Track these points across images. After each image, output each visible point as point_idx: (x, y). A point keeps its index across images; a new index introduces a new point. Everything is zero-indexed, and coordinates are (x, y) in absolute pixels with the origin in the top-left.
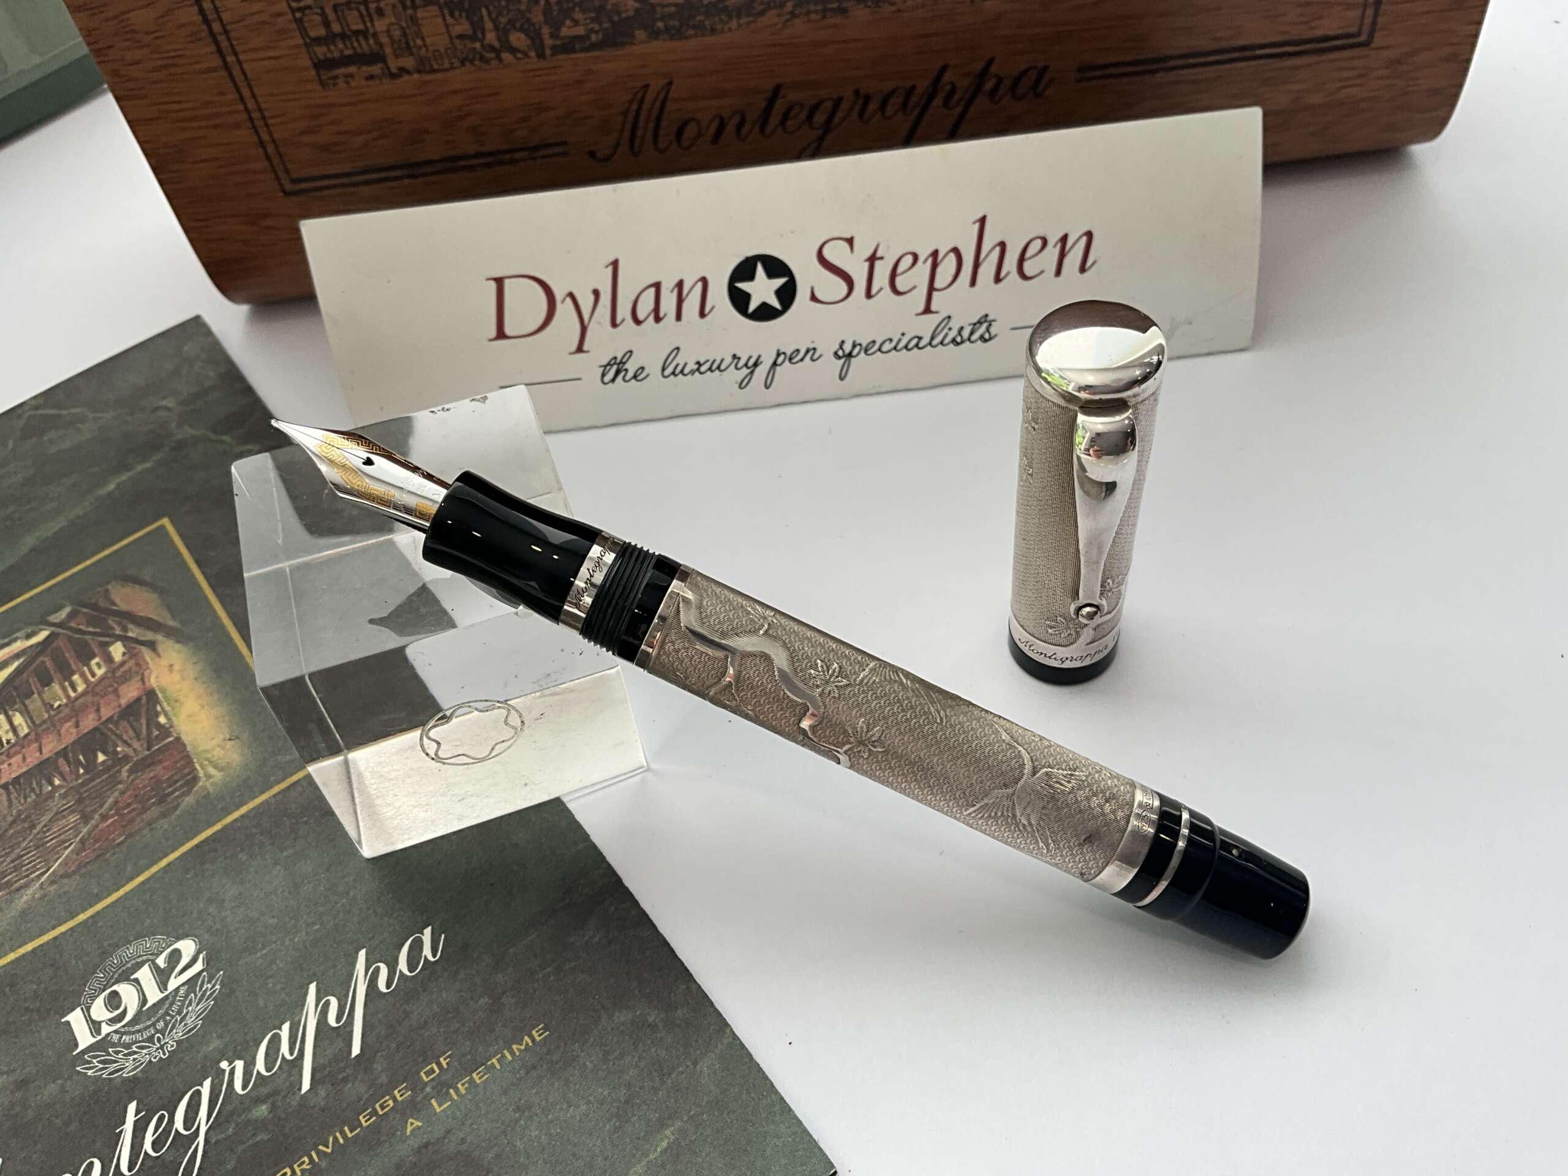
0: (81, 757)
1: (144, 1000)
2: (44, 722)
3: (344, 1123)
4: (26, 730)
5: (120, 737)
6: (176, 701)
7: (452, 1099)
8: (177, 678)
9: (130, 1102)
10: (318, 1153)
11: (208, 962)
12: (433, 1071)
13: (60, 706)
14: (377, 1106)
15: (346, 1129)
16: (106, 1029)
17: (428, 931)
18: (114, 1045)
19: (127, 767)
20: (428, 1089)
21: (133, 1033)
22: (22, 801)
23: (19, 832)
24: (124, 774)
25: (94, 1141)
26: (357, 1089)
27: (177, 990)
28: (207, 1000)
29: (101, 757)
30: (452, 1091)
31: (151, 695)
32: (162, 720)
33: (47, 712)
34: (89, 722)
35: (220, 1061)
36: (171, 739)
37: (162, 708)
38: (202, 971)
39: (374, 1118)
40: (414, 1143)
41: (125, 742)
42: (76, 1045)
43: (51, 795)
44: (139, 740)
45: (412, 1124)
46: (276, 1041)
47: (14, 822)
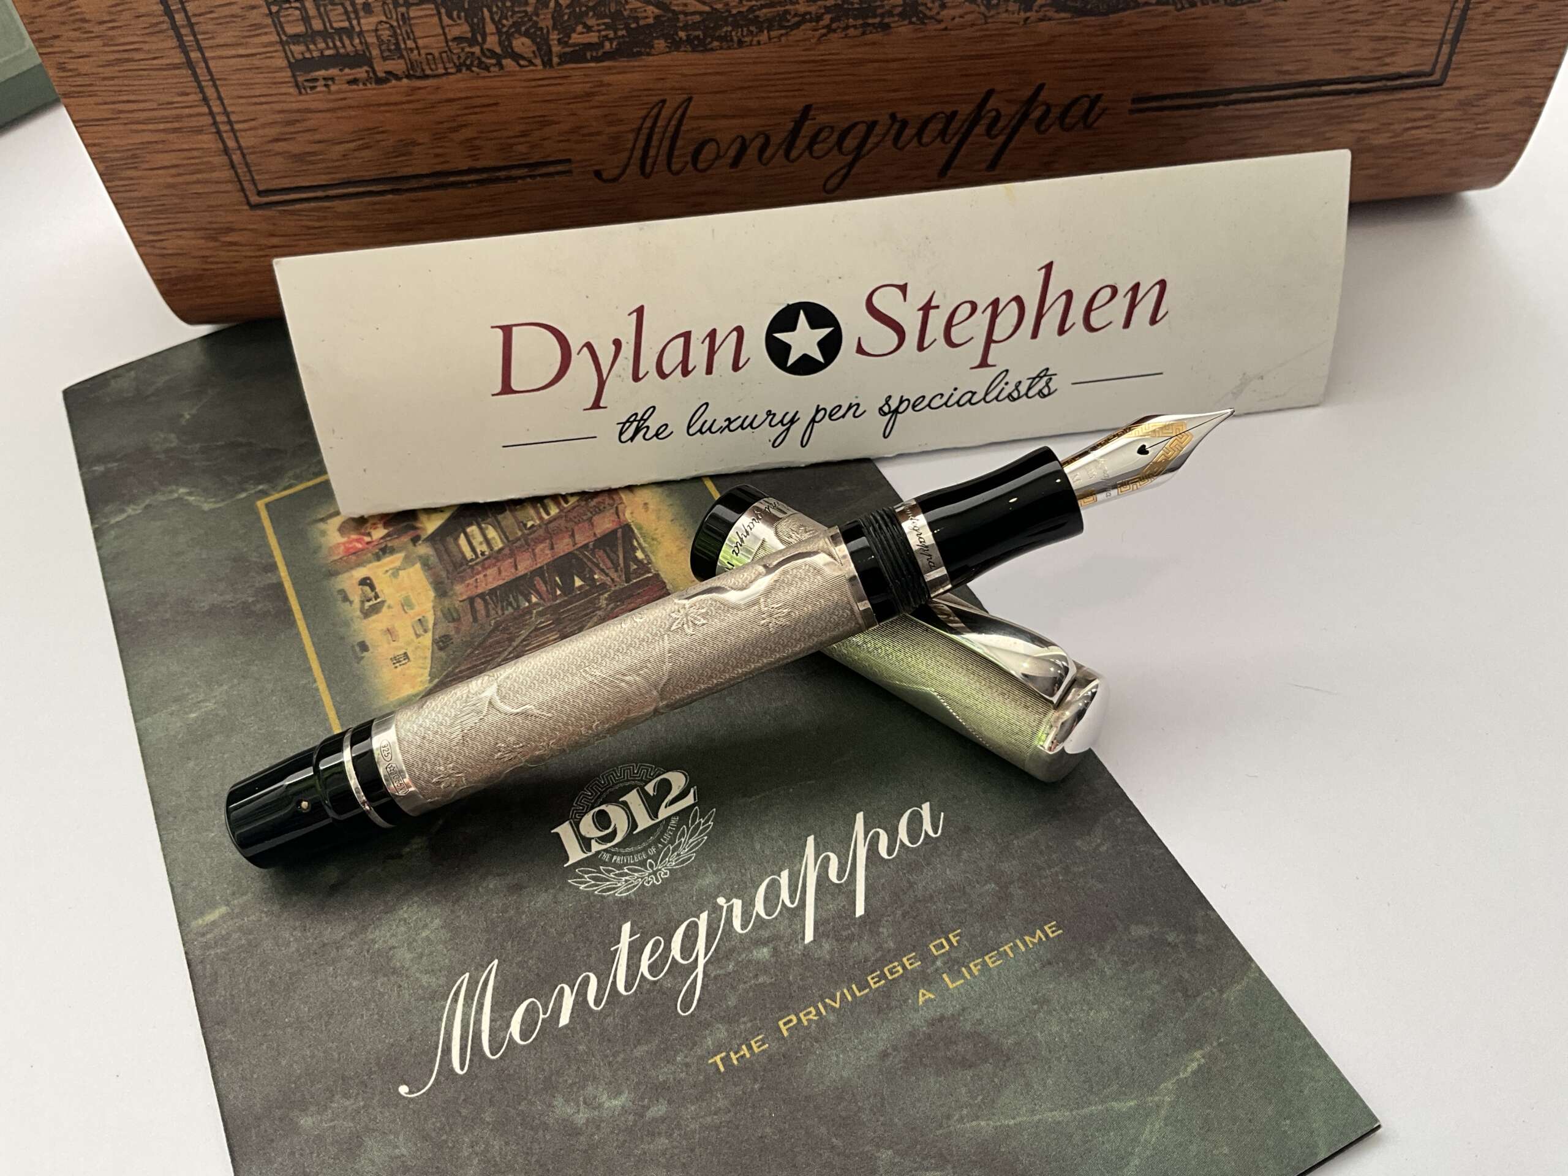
0: (557, 579)
1: (633, 824)
2: (518, 539)
3: (851, 980)
4: (501, 545)
5: (597, 566)
6: (653, 539)
7: (964, 977)
8: (653, 517)
9: (626, 922)
10: (825, 1006)
11: (699, 796)
12: (942, 946)
13: (533, 526)
14: (886, 970)
15: (854, 986)
16: (596, 847)
17: (926, 807)
18: (605, 864)
19: (606, 595)
20: (939, 963)
21: (624, 855)
22: (500, 612)
23: (498, 642)
24: (603, 602)
25: (589, 956)
26: (863, 948)
27: (668, 819)
28: (699, 835)
29: (578, 582)
30: (963, 969)
31: (627, 530)
32: (640, 555)
33: (520, 530)
34: (564, 546)
35: (717, 896)
36: (650, 575)
37: (639, 544)
38: (693, 806)
39: (883, 982)
40: (931, 1013)
41: (602, 570)
42: (567, 859)
43: (528, 611)
44: (616, 571)
45: (924, 995)
46: (774, 887)
47: (492, 631)
